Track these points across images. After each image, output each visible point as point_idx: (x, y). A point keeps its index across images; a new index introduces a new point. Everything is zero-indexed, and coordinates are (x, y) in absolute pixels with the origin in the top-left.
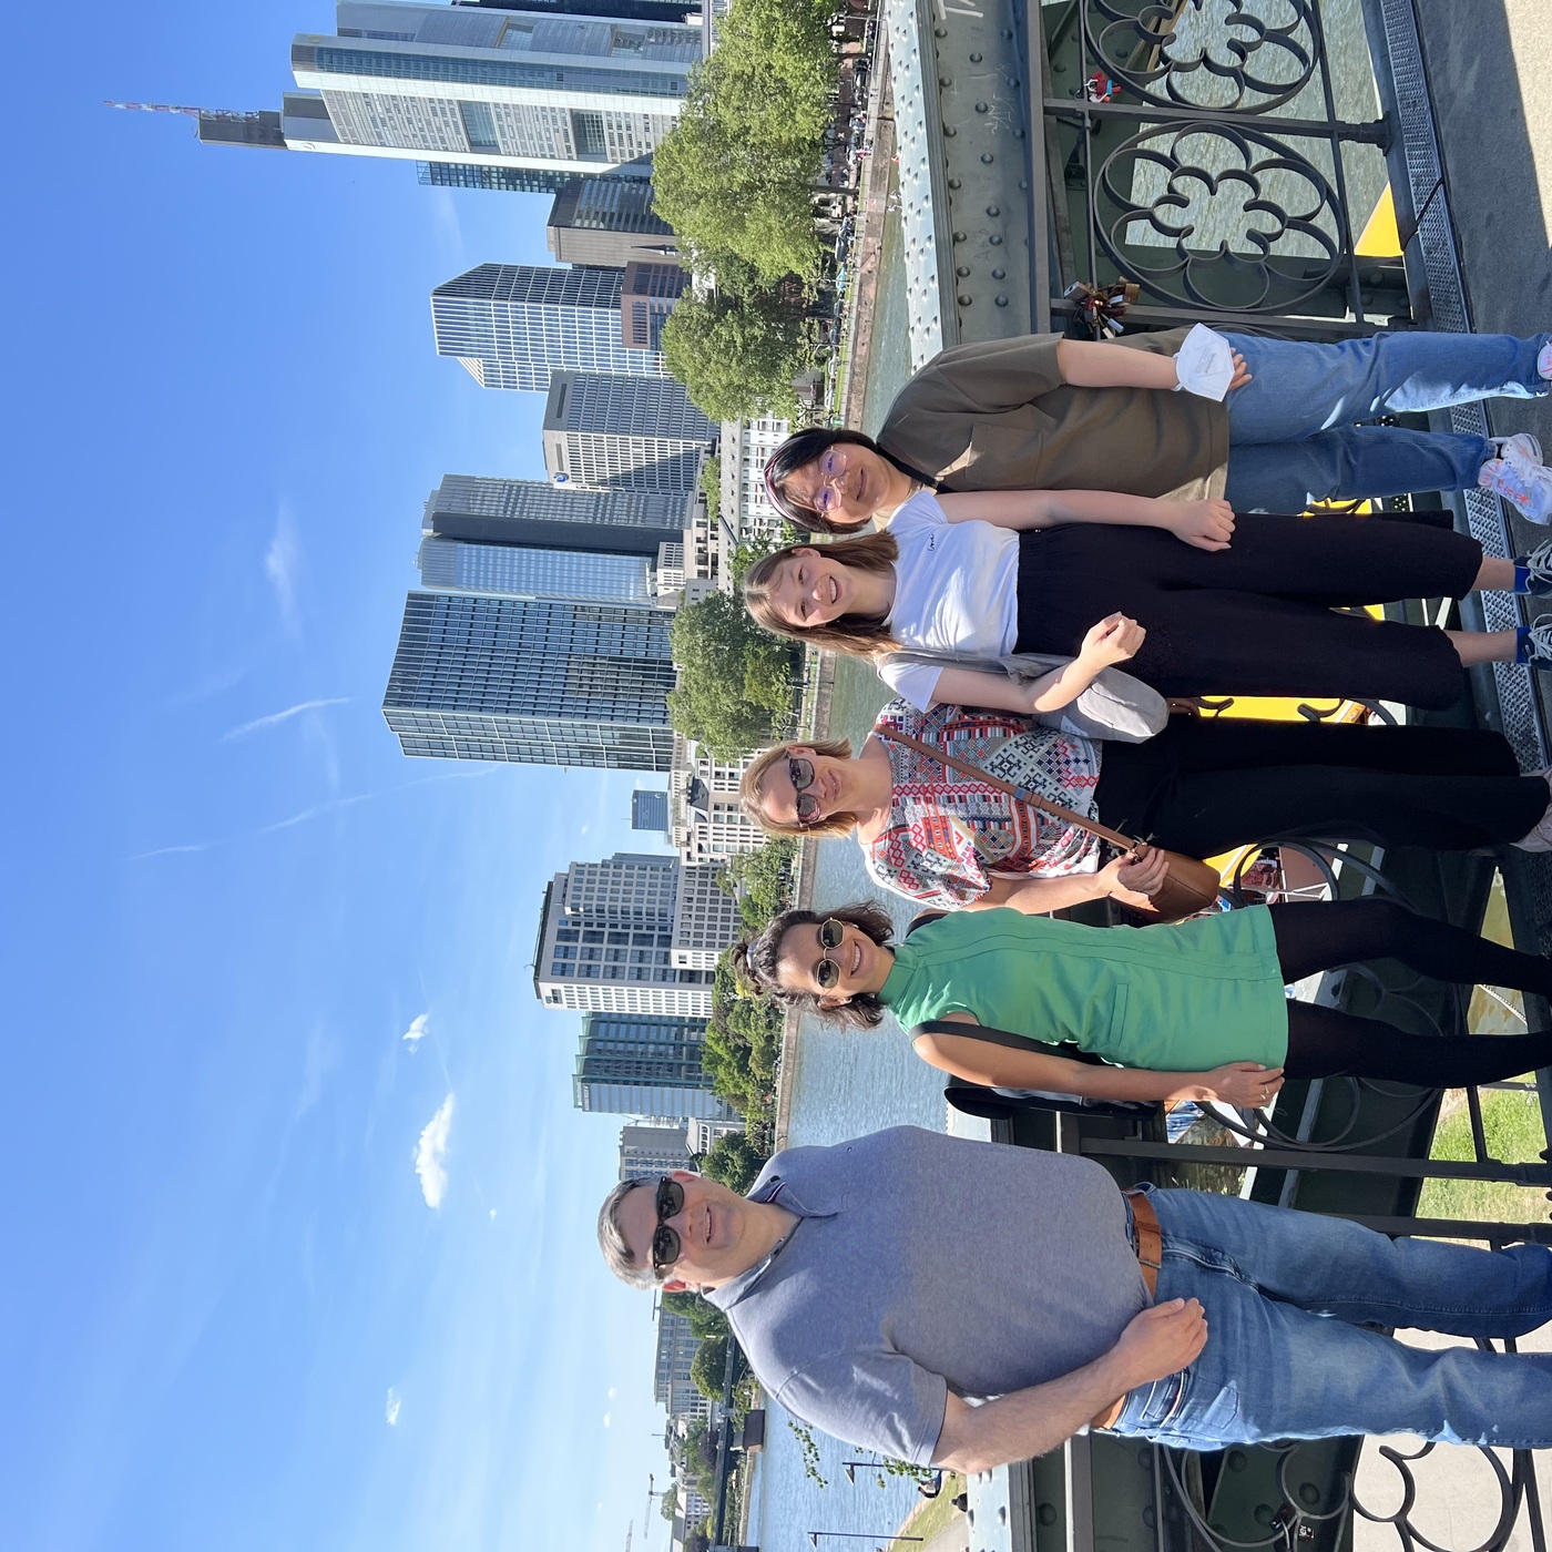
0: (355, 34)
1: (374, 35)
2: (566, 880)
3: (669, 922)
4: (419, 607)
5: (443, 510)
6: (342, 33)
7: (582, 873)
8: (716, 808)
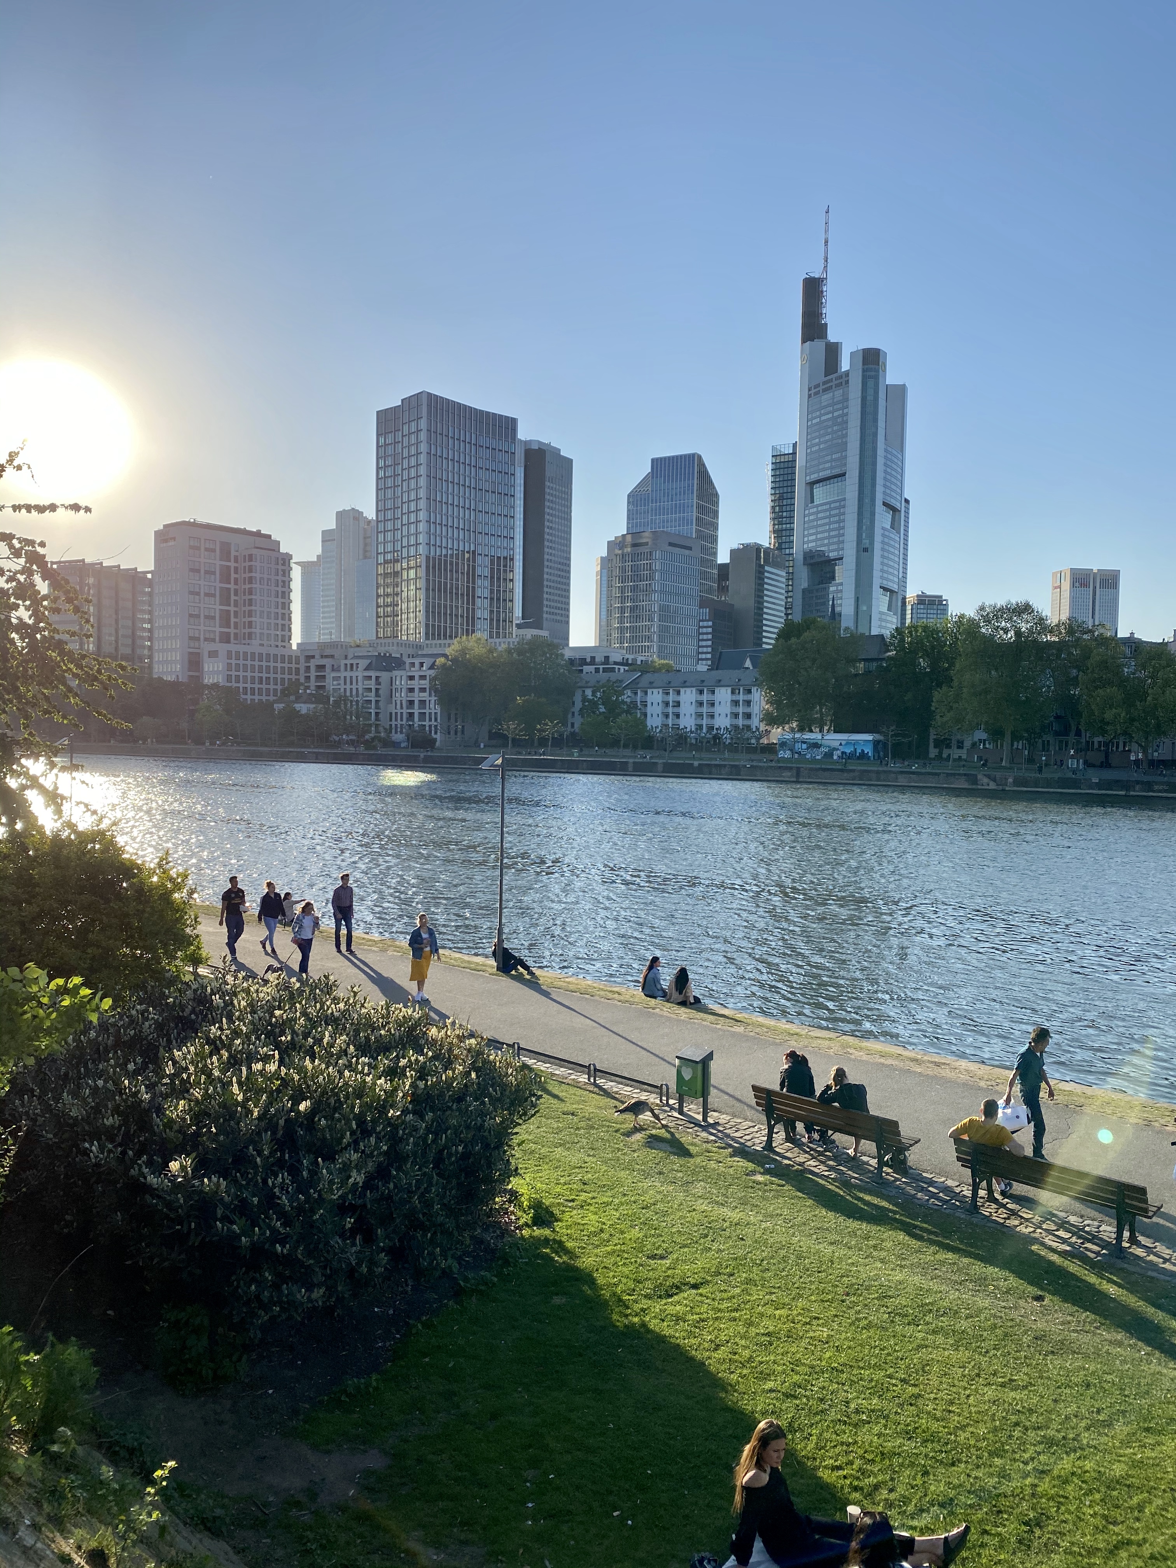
0: (887, 398)
1: (887, 410)
2: (274, 551)
3: (244, 641)
6: (889, 389)
7: (284, 564)
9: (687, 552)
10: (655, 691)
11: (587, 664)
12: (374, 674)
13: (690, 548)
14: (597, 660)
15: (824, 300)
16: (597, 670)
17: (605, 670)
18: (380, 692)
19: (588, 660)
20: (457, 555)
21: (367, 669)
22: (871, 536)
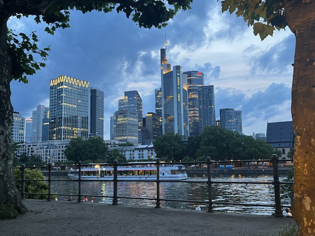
2: (20, 117)
4: (86, 84)
5: (97, 92)
8: (49, 151)
9: (135, 115)
10: (128, 151)
11: (108, 145)
12: (48, 150)
13: (136, 114)
14: (111, 144)
15: (166, 54)
16: (112, 146)
17: (114, 146)
18: (51, 155)
19: (109, 144)
20: (72, 117)
21: (47, 148)
22: (180, 111)
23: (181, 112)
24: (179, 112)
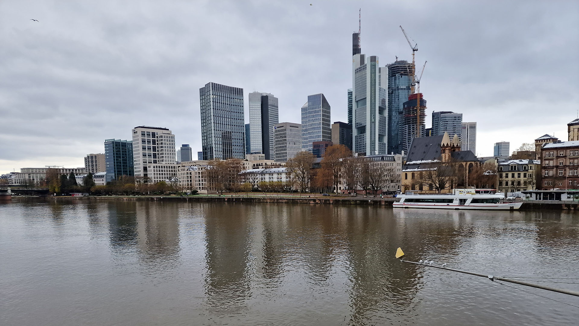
0: (380, 72)
1: (380, 76)
2: (169, 134)
3: (161, 163)
4: (240, 92)
5: (269, 99)
6: (380, 69)
7: (172, 138)
8: (190, 173)
10: (267, 174)
15: (360, 41)
18: (192, 177)
20: (225, 133)
21: (188, 170)
22: (375, 118)
23: (375, 120)
24: (373, 120)
